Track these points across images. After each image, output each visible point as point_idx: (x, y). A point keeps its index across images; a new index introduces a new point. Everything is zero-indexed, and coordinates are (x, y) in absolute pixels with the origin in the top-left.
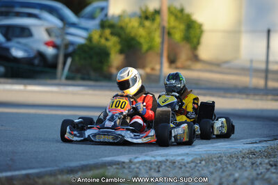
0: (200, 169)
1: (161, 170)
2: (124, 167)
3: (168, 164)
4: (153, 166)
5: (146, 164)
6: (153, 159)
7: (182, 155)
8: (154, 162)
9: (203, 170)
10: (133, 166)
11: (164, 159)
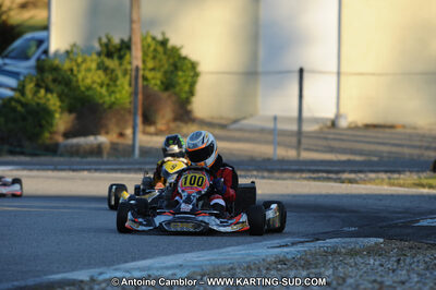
7: (172, 267)
10: (96, 287)
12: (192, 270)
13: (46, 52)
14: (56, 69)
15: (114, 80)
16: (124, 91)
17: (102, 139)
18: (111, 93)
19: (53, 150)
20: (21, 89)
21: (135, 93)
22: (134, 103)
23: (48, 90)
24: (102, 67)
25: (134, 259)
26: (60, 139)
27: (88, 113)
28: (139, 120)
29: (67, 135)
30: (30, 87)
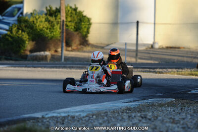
0: (92, 121)
1: (65, 123)
2: (39, 122)
3: (69, 118)
4: (59, 120)
5: (54, 118)
6: (59, 115)
7: (79, 111)
8: (59, 117)
9: (94, 122)
10: (45, 121)
11: (66, 115)
12: (88, 113)
13: (22, 13)
14: (26, 21)
15: (53, 26)
16: (57, 31)
17: (47, 53)
18: (52, 32)
19: (25, 58)
20: (11, 30)
21: (62, 32)
22: (62, 37)
23: (23, 31)
24: (47, 20)
25: (62, 108)
26: (28, 53)
27: (41, 41)
28: (64, 44)
29: (31, 51)
30: (15, 29)
